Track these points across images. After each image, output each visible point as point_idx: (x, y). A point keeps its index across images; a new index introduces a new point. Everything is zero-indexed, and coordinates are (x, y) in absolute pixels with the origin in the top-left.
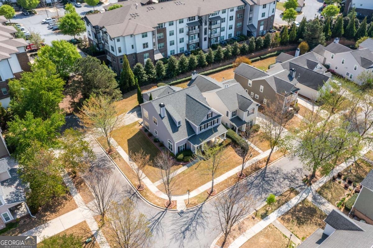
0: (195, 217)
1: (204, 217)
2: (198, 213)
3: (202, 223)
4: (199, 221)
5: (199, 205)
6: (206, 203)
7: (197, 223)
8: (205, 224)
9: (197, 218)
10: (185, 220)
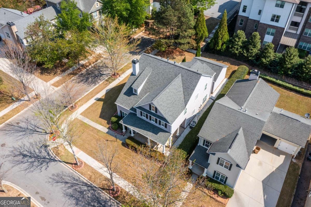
0: (41, 158)
1: (42, 166)
2: (47, 160)
3: (32, 167)
4: (36, 164)
5: (58, 158)
6: (61, 163)
7: (32, 162)
8: (31, 169)
9: (39, 161)
10: (37, 151)
